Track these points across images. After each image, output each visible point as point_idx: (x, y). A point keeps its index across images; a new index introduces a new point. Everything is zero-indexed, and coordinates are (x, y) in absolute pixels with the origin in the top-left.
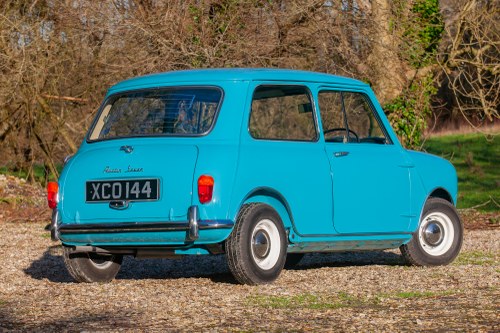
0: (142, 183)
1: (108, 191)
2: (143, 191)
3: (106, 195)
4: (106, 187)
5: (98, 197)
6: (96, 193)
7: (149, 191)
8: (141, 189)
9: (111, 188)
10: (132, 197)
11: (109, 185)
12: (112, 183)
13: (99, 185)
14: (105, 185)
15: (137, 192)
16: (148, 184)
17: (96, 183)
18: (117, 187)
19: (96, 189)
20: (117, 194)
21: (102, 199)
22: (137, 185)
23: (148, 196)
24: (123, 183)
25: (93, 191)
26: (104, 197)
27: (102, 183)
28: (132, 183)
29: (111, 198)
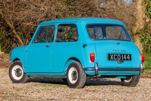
0: (127, 55)
1: (116, 57)
2: (127, 58)
3: (115, 58)
4: (115, 56)
5: (113, 59)
6: (112, 58)
7: (129, 58)
8: (126, 57)
9: (117, 56)
10: (124, 59)
11: (116, 55)
12: (117, 54)
13: (113, 55)
14: (115, 55)
15: (126, 58)
16: (129, 55)
17: (112, 54)
18: (119, 56)
19: (112, 56)
20: (119, 58)
21: (114, 60)
22: (125, 55)
23: (129, 59)
24: (121, 55)
25: (111, 57)
26: (115, 59)
27: (114, 54)
28: (124, 55)
29: (117, 60)
